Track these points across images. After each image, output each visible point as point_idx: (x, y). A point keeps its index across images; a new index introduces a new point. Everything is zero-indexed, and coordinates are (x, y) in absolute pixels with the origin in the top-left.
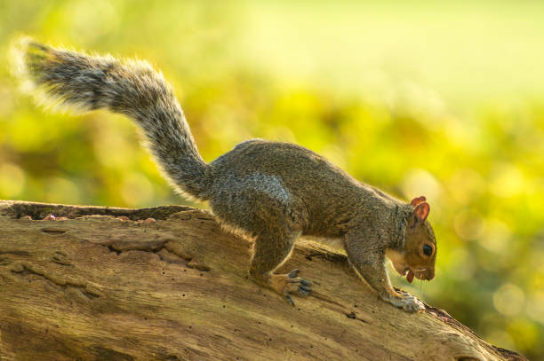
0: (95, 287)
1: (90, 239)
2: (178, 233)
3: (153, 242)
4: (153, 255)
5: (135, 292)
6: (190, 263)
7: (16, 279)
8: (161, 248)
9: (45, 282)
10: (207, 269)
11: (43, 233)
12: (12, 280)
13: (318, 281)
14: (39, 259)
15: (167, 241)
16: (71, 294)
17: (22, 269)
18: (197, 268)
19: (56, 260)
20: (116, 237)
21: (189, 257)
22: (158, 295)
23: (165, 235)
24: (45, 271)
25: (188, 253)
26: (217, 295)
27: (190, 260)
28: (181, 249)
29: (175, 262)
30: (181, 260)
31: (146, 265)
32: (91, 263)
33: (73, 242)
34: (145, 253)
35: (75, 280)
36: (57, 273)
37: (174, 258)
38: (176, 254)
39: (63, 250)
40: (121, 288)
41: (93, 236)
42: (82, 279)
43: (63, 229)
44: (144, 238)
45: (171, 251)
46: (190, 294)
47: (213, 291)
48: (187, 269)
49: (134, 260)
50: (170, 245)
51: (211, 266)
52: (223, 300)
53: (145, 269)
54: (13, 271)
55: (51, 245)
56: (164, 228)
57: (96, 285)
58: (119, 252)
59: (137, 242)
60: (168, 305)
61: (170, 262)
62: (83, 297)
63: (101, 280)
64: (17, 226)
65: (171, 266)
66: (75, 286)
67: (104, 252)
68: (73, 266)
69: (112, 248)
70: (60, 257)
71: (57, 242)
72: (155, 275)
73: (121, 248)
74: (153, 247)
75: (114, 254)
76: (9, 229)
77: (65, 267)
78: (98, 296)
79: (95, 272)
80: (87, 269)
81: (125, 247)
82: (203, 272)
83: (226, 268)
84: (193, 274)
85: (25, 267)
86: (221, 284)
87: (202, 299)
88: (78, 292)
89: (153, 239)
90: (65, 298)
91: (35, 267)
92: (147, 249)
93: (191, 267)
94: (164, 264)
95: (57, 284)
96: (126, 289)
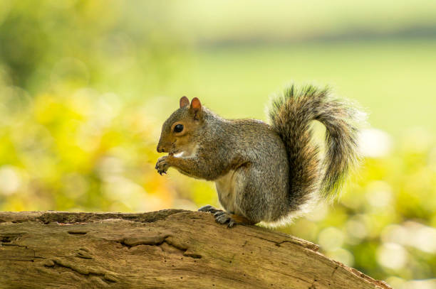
0: (111, 275)
1: (106, 238)
2: (177, 231)
3: (156, 237)
4: (157, 248)
5: (143, 277)
6: (186, 253)
7: (49, 271)
8: (162, 242)
9: (72, 273)
10: (199, 257)
11: (69, 235)
12: (46, 273)
13: (286, 262)
14: (67, 255)
15: (167, 237)
16: (93, 281)
17: (53, 263)
18: (192, 256)
19: (80, 256)
20: (127, 235)
21: (185, 248)
22: (161, 278)
23: (165, 232)
24: (72, 264)
25: (184, 245)
26: (207, 277)
27: (185, 250)
28: (178, 242)
29: (174, 252)
30: (178, 250)
31: (151, 255)
32: (108, 257)
33: (93, 241)
34: (150, 247)
35: (96, 270)
36: (82, 265)
37: (171, 249)
38: (174, 246)
39: (85, 247)
40: (133, 274)
41: (109, 235)
42: (101, 268)
43: (85, 231)
44: (149, 235)
45: (171, 244)
46: (187, 277)
47: (204, 273)
48: (184, 258)
49: (140, 252)
50: (170, 239)
51: (202, 254)
52: (213, 280)
53: (151, 259)
54: (46, 266)
55: (75, 245)
56: (164, 226)
57: (113, 273)
58: (130, 246)
59: (143, 238)
60: (170, 285)
61: (170, 253)
62: (103, 282)
63: (116, 269)
64: (47, 230)
65: (171, 256)
66: (96, 274)
67: (118, 248)
68: (94, 260)
69: (123, 243)
70: (83, 252)
71: (80, 240)
72: (158, 263)
73: (131, 243)
74: (156, 242)
75: (126, 248)
76: (41, 233)
77: (87, 260)
78: (114, 282)
79: (111, 264)
80: (105, 261)
81: (134, 243)
82: (196, 259)
83: (214, 255)
84: (188, 261)
85: (55, 262)
86: (211, 268)
87: (196, 280)
88: (98, 279)
89: (154, 236)
90: (88, 284)
91: (64, 262)
92: (151, 244)
93: (186, 256)
94: (165, 254)
95: (82, 274)
96: (135, 275)
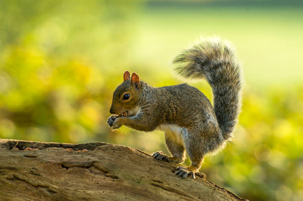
0: (54, 187)
1: (51, 161)
2: (102, 158)
3: (86, 163)
4: (87, 170)
5: (76, 190)
6: (107, 174)
7: (10, 183)
8: (91, 166)
9: (26, 185)
10: (117, 178)
11: (25, 157)
12: (7, 184)
13: (178, 184)
14: (23, 172)
15: (94, 162)
16: (40, 191)
17: (13, 177)
18: (111, 177)
19: (32, 173)
20: (66, 160)
21: (107, 171)
22: (89, 192)
23: (93, 159)
24: (26, 179)
25: (106, 168)
26: (122, 192)
27: (107, 172)
28: (102, 166)
29: (99, 174)
30: (102, 172)
31: (83, 175)
32: (52, 174)
33: (41, 163)
34: (82, 169)
35: (43, 184)
36: (32, 179)
37: (97, 171)
38: (99, 169)
39: (36, 167)
40: (69, 188)
41: (53, 159)
42: (46, 183)
43: (36, 155)
44: (82, 160)
45: (96, 168)
46: (107, 191)
47: (120, 190)
48: (106, 178)
49: (76, 173)
50: (96, 164)
51: (119, 176)
52: (125, 195)
53: (82, 177)
54: (8, 179)
55: (29, 164)
56: (92, 155)
57: (55, 186)
58: (67, 168)
59: (77, 163)
60: (95, 197)
61: (96, 174)
62: (47, 193)
63: (57, 183)
64: (10, 153)
65: (96, 176)
66: (43, 187)
67: (59, 168)
68: (42, 176)
69: (63, 165)
70: (34, 171)
71: (33, 162)
72: (87, 180)
73: (68, 165)
74: (86, 166)
75: (65, 169)
76: (5, 155)
77: (37, 176)
78: (55, 193)
79: (54, 179)
80: (49, 177)
81: (71, 165)
82: (114, 179)
83: (127, 177)
84: (109, 180)
85: (14, 176)
86: (124, 186)
87: (114, 194)
88: (44, 190)
89: (86, 161)
90: (37, 193)
91: (20, 176)
92: (83, 167)
93: (108, 176)
94: (93, 175)
95: (33, 186)
96: (71, 188)
